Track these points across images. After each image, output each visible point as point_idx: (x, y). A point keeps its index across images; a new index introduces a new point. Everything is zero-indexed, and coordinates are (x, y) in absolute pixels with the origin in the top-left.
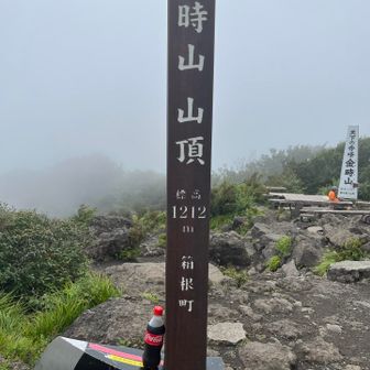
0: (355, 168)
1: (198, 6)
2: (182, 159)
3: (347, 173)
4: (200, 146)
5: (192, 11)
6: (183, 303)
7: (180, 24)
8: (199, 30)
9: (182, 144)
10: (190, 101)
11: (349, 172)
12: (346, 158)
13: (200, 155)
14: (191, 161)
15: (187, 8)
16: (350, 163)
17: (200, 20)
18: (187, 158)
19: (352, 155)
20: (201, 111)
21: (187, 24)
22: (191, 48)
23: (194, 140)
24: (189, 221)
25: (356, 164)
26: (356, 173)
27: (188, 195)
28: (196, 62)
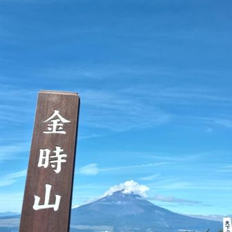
1: (58, 150)
5: (52, 154)
7: (40, 165)
8: (58, 171)
15: (48, 151)
17: (59, 161)
21: (46, 165)
22: (48, 188)
28: (52, 201)
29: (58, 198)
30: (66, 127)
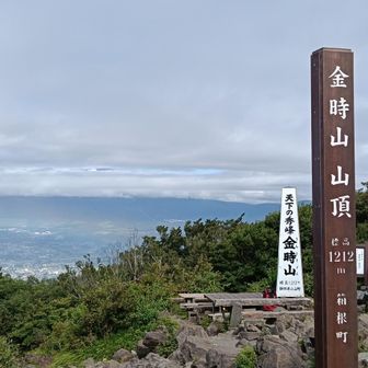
0: (297, 250)
1: (343, 100)
2: (335, 213)
3: (287, 257)
4: (348, 203)
5: (339, 104)
6: (339, 335)
7: (331, 112)
8: (344, 117)
9: (334, 201)
10: (340, 168)
11: (290, 257)
12: (283, 236)
13: (348, 210)
14: (341, 214)
15: (336, 102)
16: (289, 243)
17: (344, 110)
18: (339, 212)
19: (290, 230)
20: (347, 176)
21: (335, 113)
22: (339, 130)
23: (343, 198)
24: (341, 264)
25: (298, 244)
26: (299, 257)
27: (340, 242)
28: (343, 140)
29: (346, 137)
30: (346, 81)
